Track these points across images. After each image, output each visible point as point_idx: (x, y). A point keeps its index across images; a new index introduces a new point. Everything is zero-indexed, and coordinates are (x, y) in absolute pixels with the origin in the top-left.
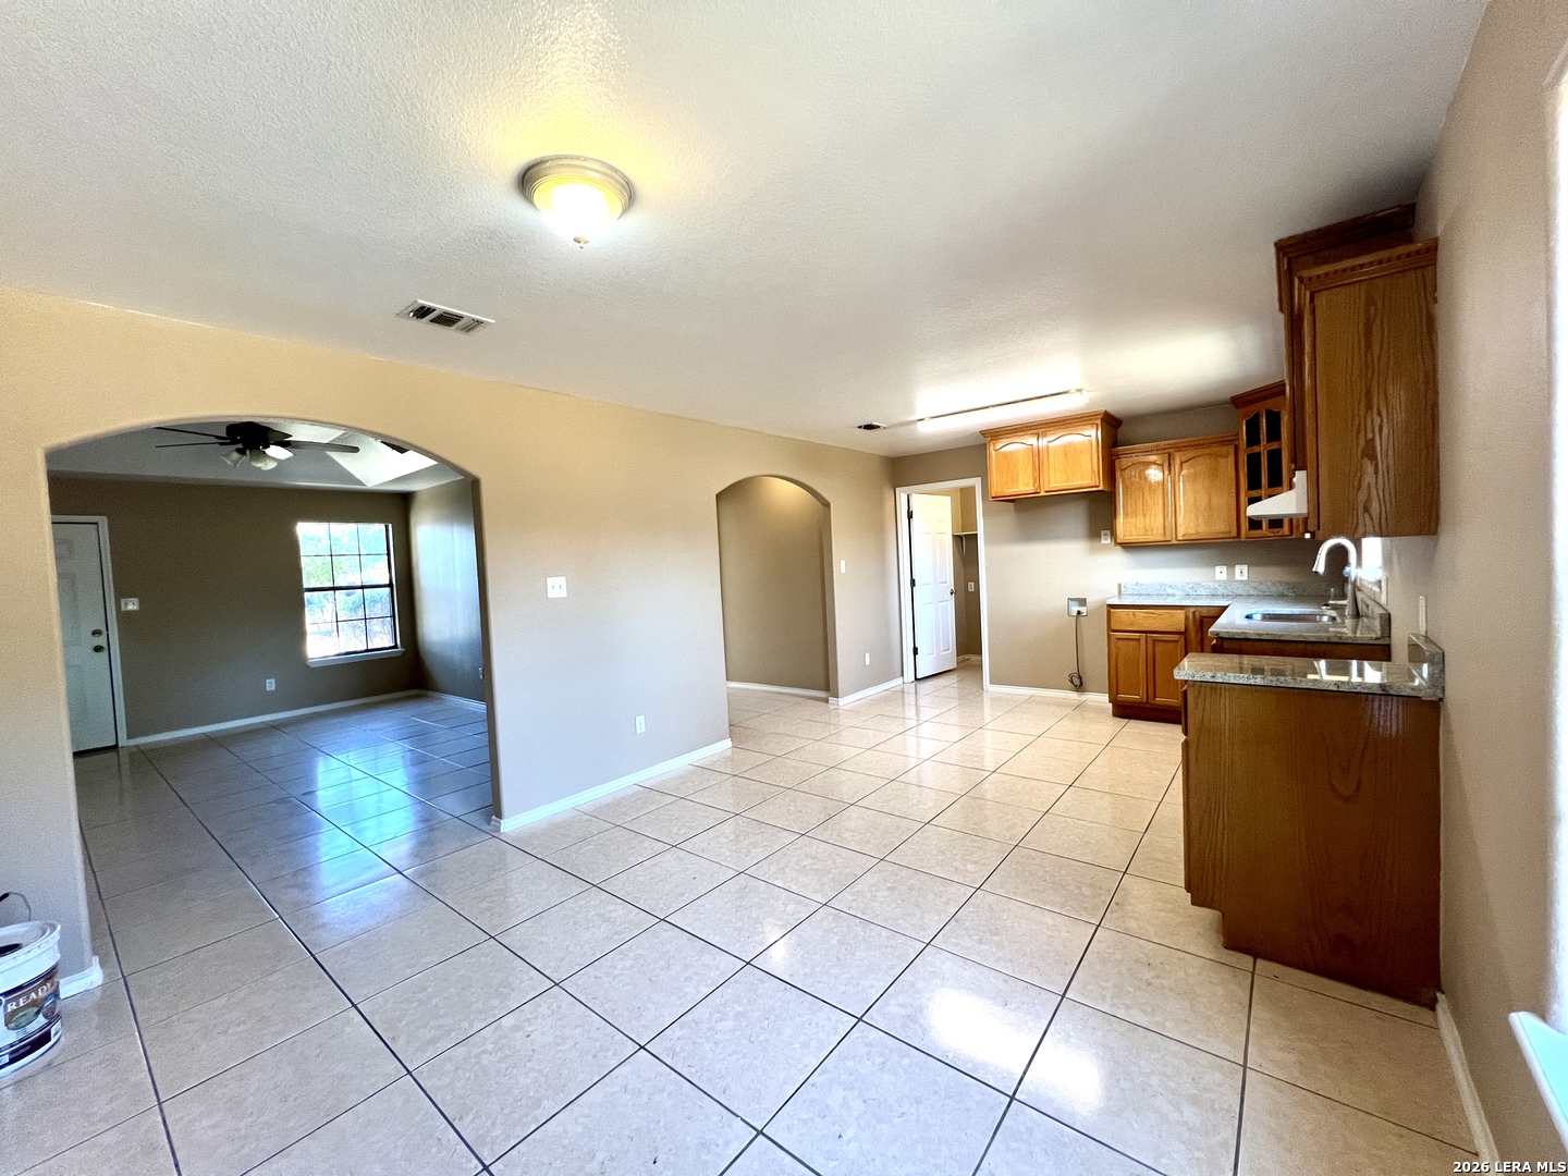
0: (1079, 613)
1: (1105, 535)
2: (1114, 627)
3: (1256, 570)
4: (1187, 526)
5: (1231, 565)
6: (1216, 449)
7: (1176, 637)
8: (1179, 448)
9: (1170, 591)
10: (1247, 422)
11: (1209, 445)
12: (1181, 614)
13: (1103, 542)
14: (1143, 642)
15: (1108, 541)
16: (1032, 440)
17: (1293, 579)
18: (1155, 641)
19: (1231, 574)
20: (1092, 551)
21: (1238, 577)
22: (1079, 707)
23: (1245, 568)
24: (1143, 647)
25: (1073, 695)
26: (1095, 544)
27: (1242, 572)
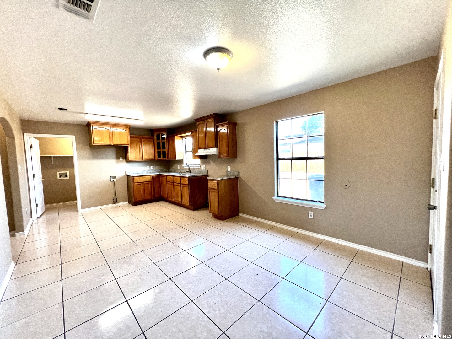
0: (113, 180)
1: (121, 158)
2: (135, 182)
3: (155, 167)
4: (145, 157)
5: (150, 166)
6: (150, 140)
7: (148, 183)
8: (143, 138)
9: (138, 173)
10: (157, 135)
11: (148, 139)
12: (150, 177)
13: (121, 160)
14: (142, 185)
15: (122, 160)
16: (109, 128)
17: (161, 169)
18: (145, 184)
19: (150, 168)
20: (117, 162)
21: (152, 168)
22: (116, 207)
23: (153, 166)
24: (142, 186)
25: (114, 205)
26: (118, 161)
27: (152, 167)
